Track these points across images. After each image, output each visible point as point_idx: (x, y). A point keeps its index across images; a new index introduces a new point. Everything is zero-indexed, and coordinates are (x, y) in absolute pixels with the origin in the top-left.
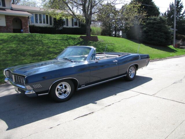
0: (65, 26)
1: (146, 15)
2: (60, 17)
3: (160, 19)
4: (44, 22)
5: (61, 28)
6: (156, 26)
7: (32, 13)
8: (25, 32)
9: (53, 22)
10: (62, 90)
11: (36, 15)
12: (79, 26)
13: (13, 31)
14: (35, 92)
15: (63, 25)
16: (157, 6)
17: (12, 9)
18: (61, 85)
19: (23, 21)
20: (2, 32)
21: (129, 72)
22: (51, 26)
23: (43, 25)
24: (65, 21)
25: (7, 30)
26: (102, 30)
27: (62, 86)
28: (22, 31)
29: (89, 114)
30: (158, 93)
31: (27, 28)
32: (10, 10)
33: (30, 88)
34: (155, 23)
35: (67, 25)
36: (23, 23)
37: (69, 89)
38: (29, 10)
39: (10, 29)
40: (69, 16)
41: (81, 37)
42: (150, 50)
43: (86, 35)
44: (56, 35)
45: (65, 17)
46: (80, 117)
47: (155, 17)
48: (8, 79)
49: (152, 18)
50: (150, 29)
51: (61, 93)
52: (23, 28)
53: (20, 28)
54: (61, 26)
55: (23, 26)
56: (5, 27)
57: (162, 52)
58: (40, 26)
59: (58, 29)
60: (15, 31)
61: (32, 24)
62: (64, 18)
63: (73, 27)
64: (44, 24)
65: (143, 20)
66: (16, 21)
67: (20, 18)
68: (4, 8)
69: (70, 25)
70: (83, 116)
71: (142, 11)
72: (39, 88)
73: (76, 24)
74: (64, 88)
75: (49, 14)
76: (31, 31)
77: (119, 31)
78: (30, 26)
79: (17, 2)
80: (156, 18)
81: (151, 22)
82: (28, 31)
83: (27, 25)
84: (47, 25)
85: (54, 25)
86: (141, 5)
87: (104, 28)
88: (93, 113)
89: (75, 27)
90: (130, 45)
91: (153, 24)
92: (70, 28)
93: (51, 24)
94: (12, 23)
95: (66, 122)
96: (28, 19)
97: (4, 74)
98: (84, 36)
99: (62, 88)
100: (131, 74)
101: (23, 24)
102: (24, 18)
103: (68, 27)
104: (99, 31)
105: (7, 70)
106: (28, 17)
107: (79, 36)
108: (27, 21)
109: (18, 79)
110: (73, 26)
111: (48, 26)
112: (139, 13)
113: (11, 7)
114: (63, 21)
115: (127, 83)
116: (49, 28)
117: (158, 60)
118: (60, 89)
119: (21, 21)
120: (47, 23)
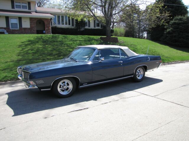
0: (87, 27)
1: (169, 15)
2: (82, 19)
3: (186, 19)
4: (66, 24)
5: (83, 29)
6: (181, 26)
7: (54, 15)
8: (48, 33)
9: (75, 23)
10: (64, 87)
11: (59, 17)
12: (101, 27)
13: (36, 32)
14: (37, 87)
15: (85, 26)
16: (185, 5)
17: (36, 12)
18: (64, 82)
19: (46, 23)
20: (27, 34)
21: (137, 73)
22: (73, 27)
23: (64, 26)
24: (87, 23)
25: (30, 31)
26: (125, 31)
27: (64, 84)
28: (44, 32)
29: (84, 109)
30: (161, 95)
31: (49, 29)
32: (34, 13)
33: (33, 84)
34: (181, 23)
35: (89, 26)
36: (45, 24)
37: (71, 87)
38: (51, 12)
39: (34, 30)
40: (90, 17)
41: (101, 38)
42: (173, 52)
43: (106, 37)
44: (79, 36)
45: (87, 18)
46: (74, 111)
47: (181, 17)
48: (20, 75)
49: (177, 17)
50: (175, 30)
51: (63, 89)
52: (46, 30)
53: (44, 30)
54: (82, 27)
55: (45, 27)
56: (29, 29)
57: (186, 54)
58: (62, 27)
59: (80, 30)
60: (38, 32)
61: (55, 25)
62: (85, 19)
63: (95, 28)
64: (66, 26)
65: (165, 20)
66: (40, 23)
67: (43, 20)
68: (29, 11)
69: (92, 26)
70: (77, 111)
71: (164, 10)
72: (42, 84)
73: (98, 25)
74: (67, 85)
75: (70, 15)
76: (53, 32)
77: (142, 32)
78: (52, 27)
79: (43, 5)
80: (183, 18)
81: (176, 22)
82: (50, 32)
83: (50, 26)
84: (69, 26)
85: (76, 26)
86: (164, 5)
87: (127, 29)
88: (87, 108)
89: (97, 28)
90: (152, 46)
91: (178, 24)
92: (91, 29)
93: (73, 25)
94: (35, 24)
95: (60, 114)
96: (51, 20)
97: (18, 71)
98: (105, 37)
99: (64, 85)
100: (138, 75)
101: (46, 26)
102: (47, 19)
103: (90, 28)
104: (122, 32)
105: (20, 67)
106: (51, 19)
107: (99, 37)
108: (50, 22)
109: (26, 75)
110: (95, 26)
111: (70, 28)
112: (161, 13)
113: (36, 10)
114: (84, 22)
115: (133, 84)
116: (71, 29)
117: (179, 63)
118: (62, 86)
119: (44, 23)
120: (69, 24)
